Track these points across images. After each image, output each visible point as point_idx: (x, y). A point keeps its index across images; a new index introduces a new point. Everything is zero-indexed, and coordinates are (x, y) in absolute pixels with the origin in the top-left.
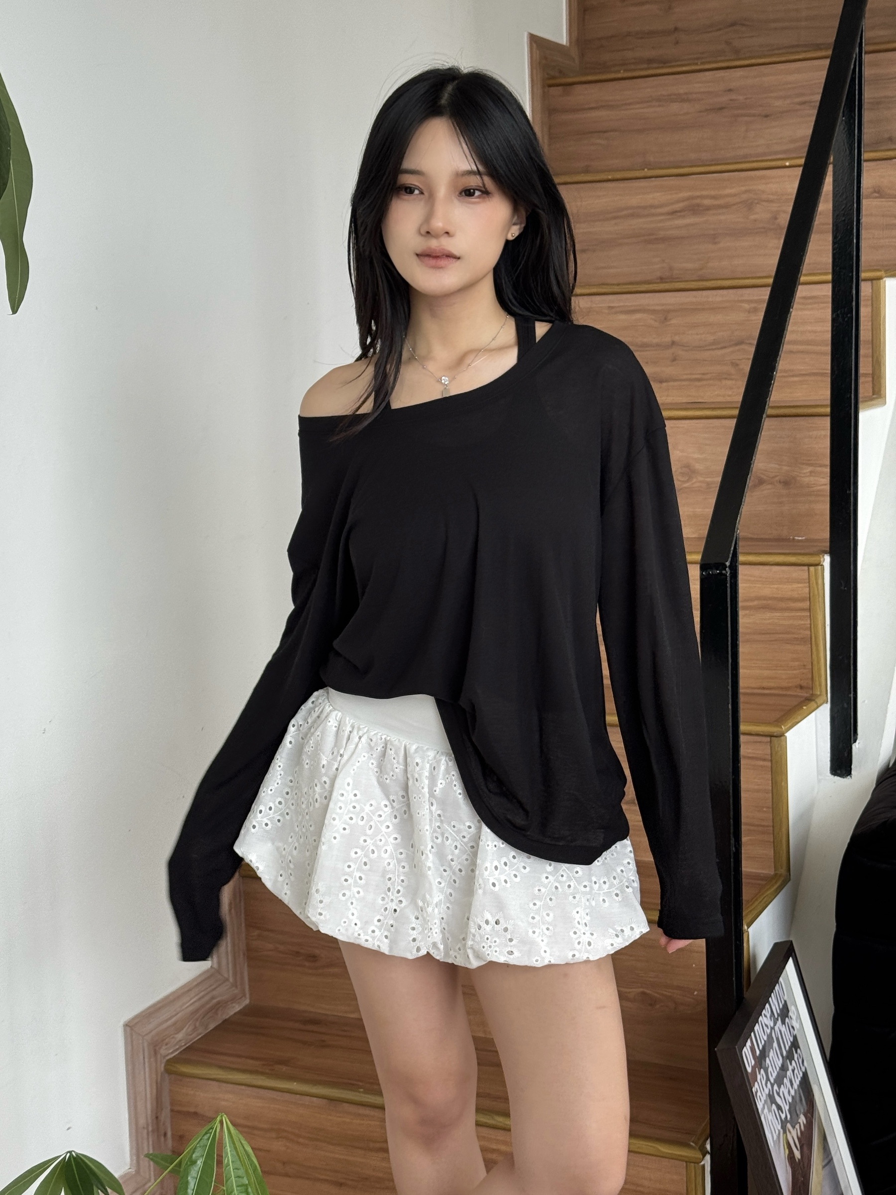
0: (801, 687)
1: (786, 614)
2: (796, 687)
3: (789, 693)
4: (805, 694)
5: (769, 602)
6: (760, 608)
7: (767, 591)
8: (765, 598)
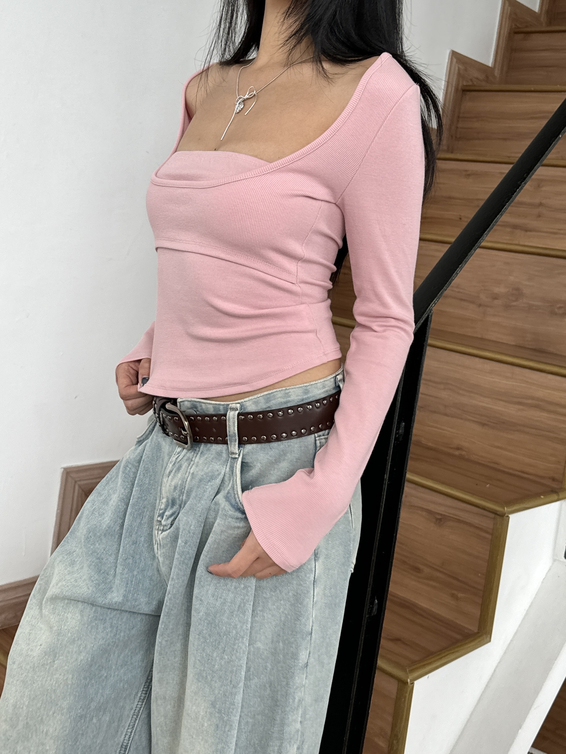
0: (554, 479)
1: (553, 416)
2: (549, 478)
3: (543, 481)
4: (554, 485)
5: (540, 403)
6: (532, 406)
7: (541, 393)
8: (538, 399)
